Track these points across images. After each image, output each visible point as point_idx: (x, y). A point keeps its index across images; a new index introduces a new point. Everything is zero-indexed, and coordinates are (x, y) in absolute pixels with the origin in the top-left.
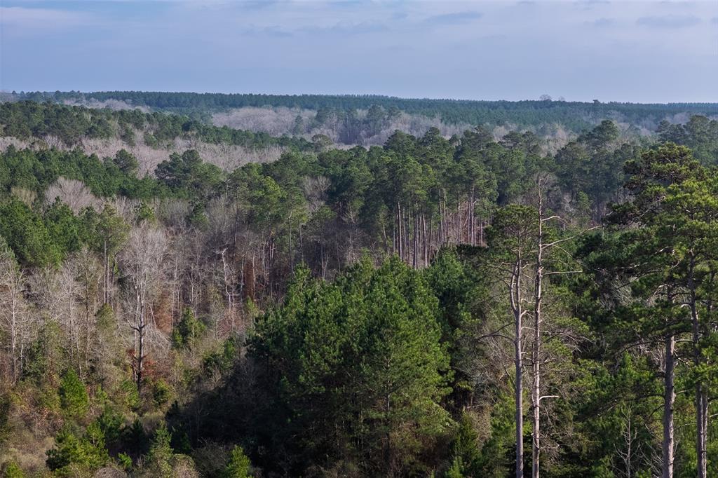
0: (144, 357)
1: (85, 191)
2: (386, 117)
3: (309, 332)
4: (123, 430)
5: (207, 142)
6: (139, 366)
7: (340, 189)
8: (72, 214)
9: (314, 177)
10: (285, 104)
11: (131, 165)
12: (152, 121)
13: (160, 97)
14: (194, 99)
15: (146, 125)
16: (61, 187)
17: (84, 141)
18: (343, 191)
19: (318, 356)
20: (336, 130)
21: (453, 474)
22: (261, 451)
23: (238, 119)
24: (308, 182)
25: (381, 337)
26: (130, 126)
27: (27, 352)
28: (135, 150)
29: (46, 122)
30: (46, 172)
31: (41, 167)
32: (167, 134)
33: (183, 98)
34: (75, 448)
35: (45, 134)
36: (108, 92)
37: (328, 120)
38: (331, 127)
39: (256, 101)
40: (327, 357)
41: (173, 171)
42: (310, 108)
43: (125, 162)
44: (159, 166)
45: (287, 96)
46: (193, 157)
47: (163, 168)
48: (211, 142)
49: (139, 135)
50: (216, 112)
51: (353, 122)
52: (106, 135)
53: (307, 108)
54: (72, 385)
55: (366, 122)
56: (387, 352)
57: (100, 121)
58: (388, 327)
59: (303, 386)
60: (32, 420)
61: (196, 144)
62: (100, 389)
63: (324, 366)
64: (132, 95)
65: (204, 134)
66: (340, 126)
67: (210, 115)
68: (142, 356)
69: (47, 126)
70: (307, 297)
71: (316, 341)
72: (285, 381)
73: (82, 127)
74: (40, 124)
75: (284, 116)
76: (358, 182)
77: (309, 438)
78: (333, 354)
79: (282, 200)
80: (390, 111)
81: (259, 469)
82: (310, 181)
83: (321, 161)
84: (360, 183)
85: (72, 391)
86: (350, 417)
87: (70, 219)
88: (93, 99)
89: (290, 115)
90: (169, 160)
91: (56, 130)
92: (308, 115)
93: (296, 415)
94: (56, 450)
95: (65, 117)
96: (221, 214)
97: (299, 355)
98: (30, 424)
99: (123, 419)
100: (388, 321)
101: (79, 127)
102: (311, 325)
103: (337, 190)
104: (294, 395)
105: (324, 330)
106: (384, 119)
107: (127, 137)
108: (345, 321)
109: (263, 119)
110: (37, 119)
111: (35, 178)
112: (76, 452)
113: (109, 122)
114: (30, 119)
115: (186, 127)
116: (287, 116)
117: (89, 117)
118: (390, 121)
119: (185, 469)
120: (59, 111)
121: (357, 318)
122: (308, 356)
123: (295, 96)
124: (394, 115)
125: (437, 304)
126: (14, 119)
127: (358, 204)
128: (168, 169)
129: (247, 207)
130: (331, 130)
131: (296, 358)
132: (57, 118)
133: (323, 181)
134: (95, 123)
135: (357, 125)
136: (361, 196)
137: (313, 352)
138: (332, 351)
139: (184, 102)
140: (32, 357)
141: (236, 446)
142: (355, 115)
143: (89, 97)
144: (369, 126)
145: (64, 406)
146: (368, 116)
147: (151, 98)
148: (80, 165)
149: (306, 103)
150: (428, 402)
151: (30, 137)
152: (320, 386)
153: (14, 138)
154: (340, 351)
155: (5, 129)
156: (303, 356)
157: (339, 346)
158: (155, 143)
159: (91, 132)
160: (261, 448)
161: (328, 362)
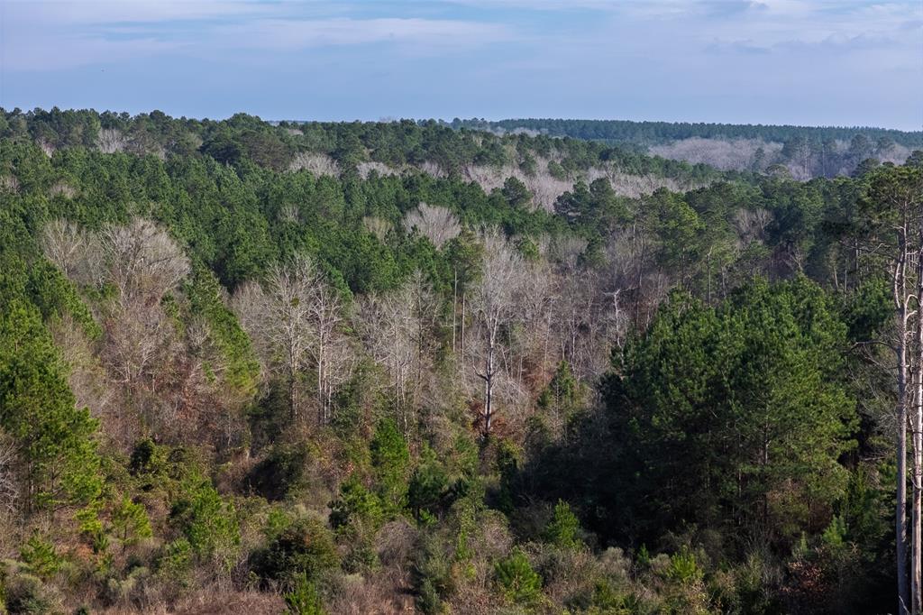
0: (493, 413)
1: (452, 221)
2: (875, 150)
3: (667, 361)
4: (446, 493)
5: (631, 173)
6: (487, 424)
7: (785, 226)
8: (434, 248)
9: (752, 209)
10: (747, 137)
11: (523, 196)
12: (562, 148)
13: (584, 126)
14: (629, 128)
15: (554, 152)
16: (421, 215)
17: (470, 169)
18: (789, 228)
19: (677, 391)
20: (808, 168)
21: (829, 537)
22: (601, 512)
23: (682, 153)
24: (743, 216)
25: (757, 367)
26: (532, 153)
27: (335, 396)
28: (535, 183)
29: (425, 146)
30: (412, 200)
31: (406, 195)
32: (579, 165)
33: (615, 127)
34: (364, 500)
35: (422, 161)
36: (519, 120)
37: (798, 154)
38: (802, 164)
39: (707, 131)
40: (689, 394)
41: (577, 206)
42: (778, 141)
43: (514, 194)
44: (559, 198)
45: (750, 125)
46: (603, 187)
47: (565, 202)
48: (635, 174)
49: (542, 164)
50: (656, 145)
51: (832, 156)
52: (499, 162)
53: (774, 141)
54: (388, 437)
55: (847, 157)
56: (765, 387)
57: (492, 145)
58: (767, 353)
59: (658, 431)
60: (332, 476)
61: (614, 176)
62: (427, 447)
63: (687, 405)
64: (550, 124)
65: (625, 163)
66: (814, 161)
67: (646, 147)
68: (490, 412)
69: (425, 151)
70: (674, 321)
71: (676, 372)
72: (634, 423)
73: (470, 153)
74: (416, 149)
75: (741, 148)
76: (808, 216)
77: (664, 499)
78: (698, 391)
79: (700, 232)
80: (879, 143)
81: (594, 534)
82: (746, 214)
83: (764, 191)
84: (811, 217)
85: (387, 445)
86: (717, 472)
87: (430, 254)
88: (499, 128)
89: (749, 148)
90: (572, 191)
91: (437, 156)
92: (772, 148)
93: (648, 468)
94: (340, 502)
95: (448, 140)
96: (621, 252)
97: (654, 390)
98: (329, 481)
99: (446, 480)
100: (766, 347)
101: (465, 153)
102: (671, 352)
103: (781, 227)
104: (645, 441)
105: (687, 358)
106: (872, 153)
107: (526, 167)
108: (716, 349)
109: (714, 152)
110: (414, 142)
111: (396, 208)
112: (365, 504)
113: (504, 147)
114: (404, 142)
115: (605, 156)
116: (745, 149)
117: (479, 141)
118: (880, 155)
119: (496, 527)
120: (441, 132)
121: (733, 344)
122: (665, 391)
123: (760, 125)
124: (885, 148)
125: (845, 332)
126: (384, 142)
127: (807, 244)
128: (571, 202)
129: (655, 243)
130: (801, 168)
131: (650, 394)
132: (439, 141)
133: (763, 216)
134: (487, 148)
135: (835, 160)
136: (811, 233)
137: (671, 386)
138: (696, 387)
139: (615, 133)
140: (344, 403)
141: (560, 500)
142: (833, 148)
144: (852, 162)
145: (375, 464)
146: (850, 149)
147: (573, 126)
148: (456, 194)
149: (774, 135)
150: (823, 456)
151: (404, 164)
152: (679, 431)
153: (381, 164)
154: (707, 386)
155: (371, 154)
156: (658, 392)
157: (707, 381)
158: (561, 173)
159: (480, 159)
160: (601, 508)
161: (691, 400)
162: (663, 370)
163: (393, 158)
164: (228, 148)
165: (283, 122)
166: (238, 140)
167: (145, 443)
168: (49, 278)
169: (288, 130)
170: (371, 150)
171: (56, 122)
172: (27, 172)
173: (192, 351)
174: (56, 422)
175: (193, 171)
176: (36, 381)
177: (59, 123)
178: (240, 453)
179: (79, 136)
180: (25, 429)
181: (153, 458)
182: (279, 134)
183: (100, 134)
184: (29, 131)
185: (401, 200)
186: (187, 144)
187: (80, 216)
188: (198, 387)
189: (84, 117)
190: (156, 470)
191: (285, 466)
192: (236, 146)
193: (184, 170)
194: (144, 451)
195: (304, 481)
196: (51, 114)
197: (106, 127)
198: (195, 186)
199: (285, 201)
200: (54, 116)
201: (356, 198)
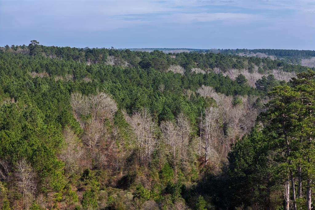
0: (207, 160)
5: (287, 71)
6: (205, 164)
11: (243, 81)
12: (265, 62)
15: (262, 64)
16: (203, 89)
17: (230, 70)
22: (218, 199)
26: (253, 64)
27: (151, 155)
29: (216, 62)
32: (269, 68)
33: (291, 52)
35: (214, 67)
36: (259, 49)
41: (263, 84)
43: (241, 80)
44: (257, 81)
46: (272, 77)
47: (259, 83)
49: (256, 68)
50: (304, 59)
59: (236, 173)
60: (145, 182)
63: (246, 165)
65: (286, 68)
67: (301, 60)
68: (206, 160)
69: (216, 64)
71: (243, 154)
72: (229, 170)
74: (213, 63)
88: (252, 52)
90: (261, 79)
91: (219, 65)
93: (233, 185)
94: (136, 193)
95: (224, 60)
101: (230, 64)
102: (242, 148)
104: (233, 176)
107: (250, 69)
113: (244, 62)
114: (209, 61)
115: (280, 65)
117: (235, 60)
120: (222, 57)
122: (240, 160)
126: (202, 60)
128: (261, 82)
132: (220, 60)
134: (237, 62)
138: (249, 159)
141: (201, 196)
143: (251, 51)
148: (220, 80)
151: (208, 68)
152: (243, 174)
153: (199, 69)
154: (253, 159)
155: (197, 65)
156: (237, 160)
157: (253, 157)
158: (263, 71)
159: (235, 66)
160: (218, 198)
161: (247, 163)
162: (239, 153)
163: (205, 66)
164: (148, 63)
165: (170, 53)
166: (151, 60)
167: (87, 169)
168: (65, 114)
169: (171, 56)
170: (198, 63)
171: (94, 53)
172: (77, 72)
173: (113, 137)
174: (48, 165)
175: (132, 72)
176: (43, 152)
177: (95, 53)
178: (119, 173)
179: (101, 58)
180: (39, 168)
181: (89, 175)
182: (167, 57)
183: (108, 57)
184: (85, 56)
185: (201, 82)
186: (135, 61)
187: (88, 89)
188: (114, 149)
189: (103, 52)
190: (90, 178)
191: (130, 179)
192: (150, 62)
193: (129, 72)
194: (87, 172)
195: (135, 183)
196: (92, 51)
197: (110, 55)
198: (132, 77)
199: (161, 83)
200: (93, 51)
201: (185, 82)
